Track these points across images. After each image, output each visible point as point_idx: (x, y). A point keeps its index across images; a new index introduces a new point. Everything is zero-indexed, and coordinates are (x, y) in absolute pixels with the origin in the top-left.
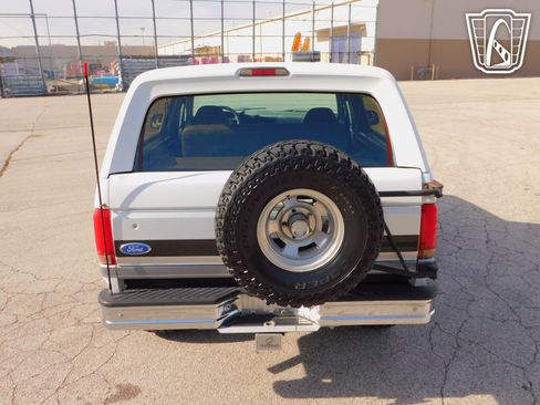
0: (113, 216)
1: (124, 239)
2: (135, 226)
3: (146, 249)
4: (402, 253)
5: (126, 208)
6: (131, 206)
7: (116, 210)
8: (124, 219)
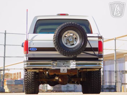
0: (29, 42)
1: (31, 47)
2: (34, 44)
3: (36, 49)
4: (95, 52)
5: (32, 40)
6: (33, 40)
7: (30, 40)
8: (31, 42)
